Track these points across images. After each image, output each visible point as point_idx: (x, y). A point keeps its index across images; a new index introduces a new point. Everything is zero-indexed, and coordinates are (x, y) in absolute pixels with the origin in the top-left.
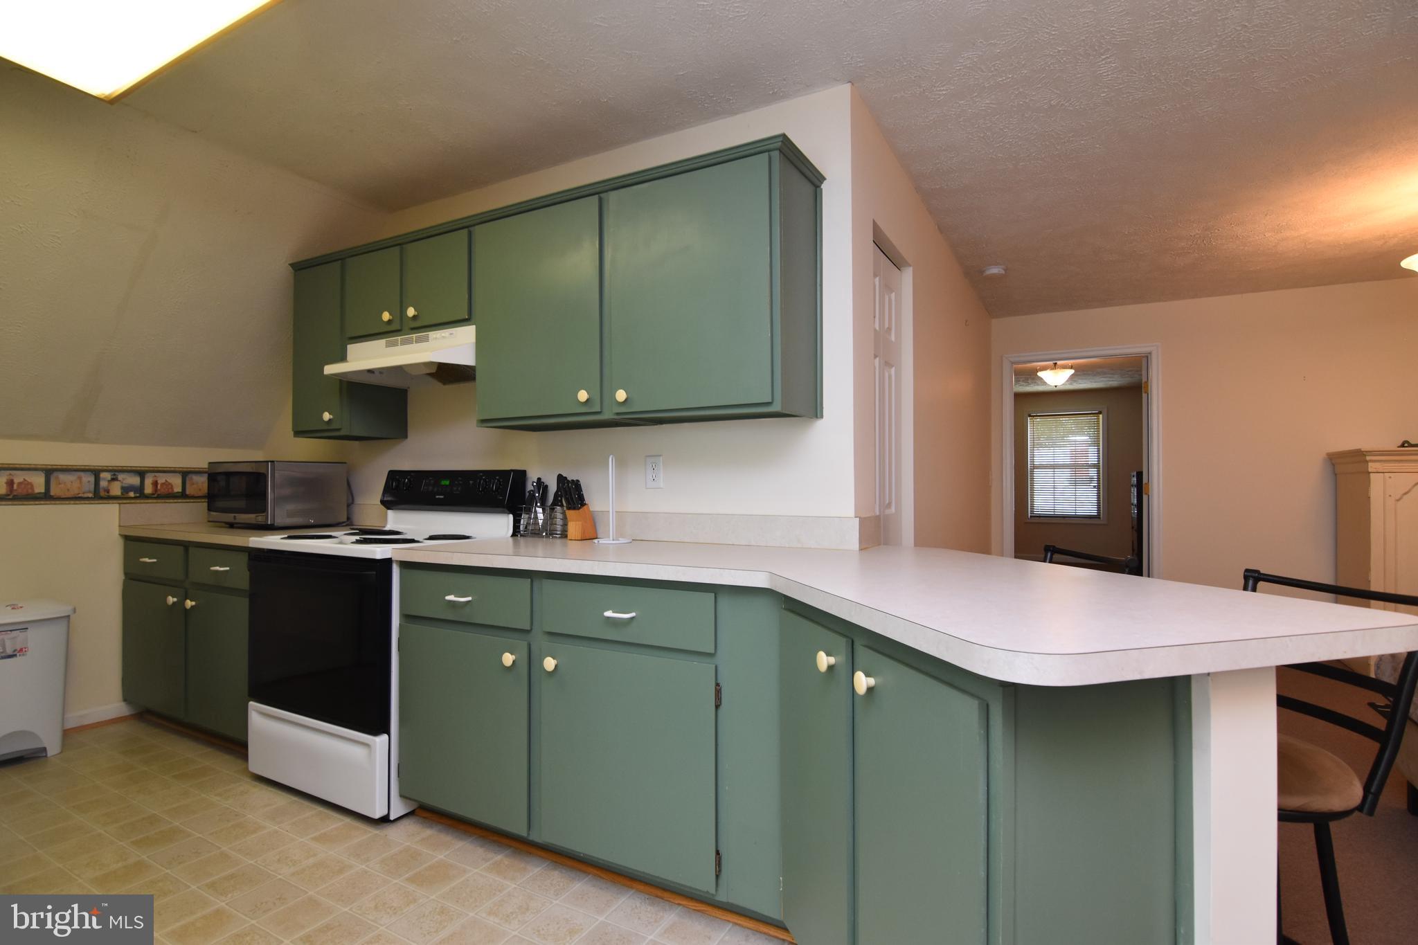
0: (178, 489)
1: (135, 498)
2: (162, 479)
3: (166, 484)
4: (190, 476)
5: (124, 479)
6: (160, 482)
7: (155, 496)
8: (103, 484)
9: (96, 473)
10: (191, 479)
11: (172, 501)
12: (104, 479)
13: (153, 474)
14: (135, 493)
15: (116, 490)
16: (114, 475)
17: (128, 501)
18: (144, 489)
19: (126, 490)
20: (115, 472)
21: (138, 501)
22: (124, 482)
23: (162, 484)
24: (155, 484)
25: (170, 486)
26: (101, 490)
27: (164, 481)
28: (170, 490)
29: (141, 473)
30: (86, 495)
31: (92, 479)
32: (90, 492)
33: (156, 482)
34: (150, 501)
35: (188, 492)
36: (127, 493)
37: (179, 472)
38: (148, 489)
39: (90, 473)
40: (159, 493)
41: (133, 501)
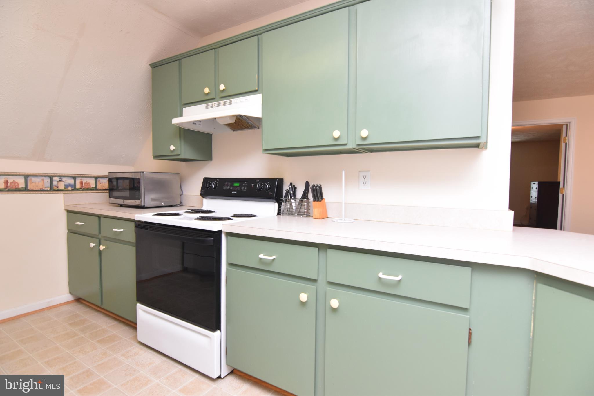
0: (93, 186)
1: (72, 190)
2: (85, 180)
3: (87, 183)
4: (98, 179)
5: (65, 181)
6: (84, 182)
7: (82, 189)
8: (55, 183)
9: (51, 177)
10: (99, 181)
11: (90, 192)
12: (55, 180)
13: (81, 178)
14: (71, 188)
15: (62, 186)
16: (61, 178)
17: (68, 192)
18: (76, 186)
19: (67, 186)
20: (61, 177)
21: (73, 192)
22: (66, 182)
23: (85, 183)
24: (81, 183)
25: (89, 185)
26: (54, 186)
27: (86, 182)
28: (89, 187)
29: (74, 178)
30: (46, 189)
31: (49, 180)
32: (48, 187)
33: (82, 182)
34: (79, 192)
35: (98, 188)
36: (67, 188)
37: (93, 177)
38: (78, 186)
39: (48, 177)
40: (83, 188)
41: (70, 192)
